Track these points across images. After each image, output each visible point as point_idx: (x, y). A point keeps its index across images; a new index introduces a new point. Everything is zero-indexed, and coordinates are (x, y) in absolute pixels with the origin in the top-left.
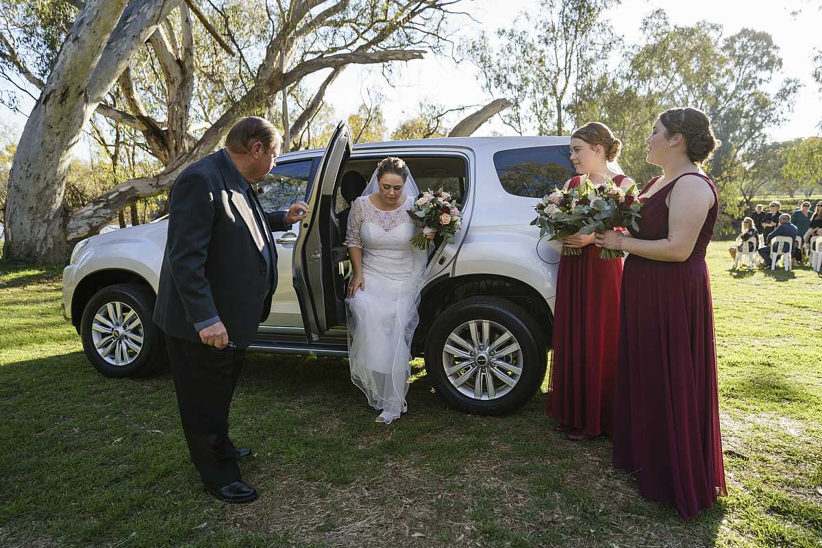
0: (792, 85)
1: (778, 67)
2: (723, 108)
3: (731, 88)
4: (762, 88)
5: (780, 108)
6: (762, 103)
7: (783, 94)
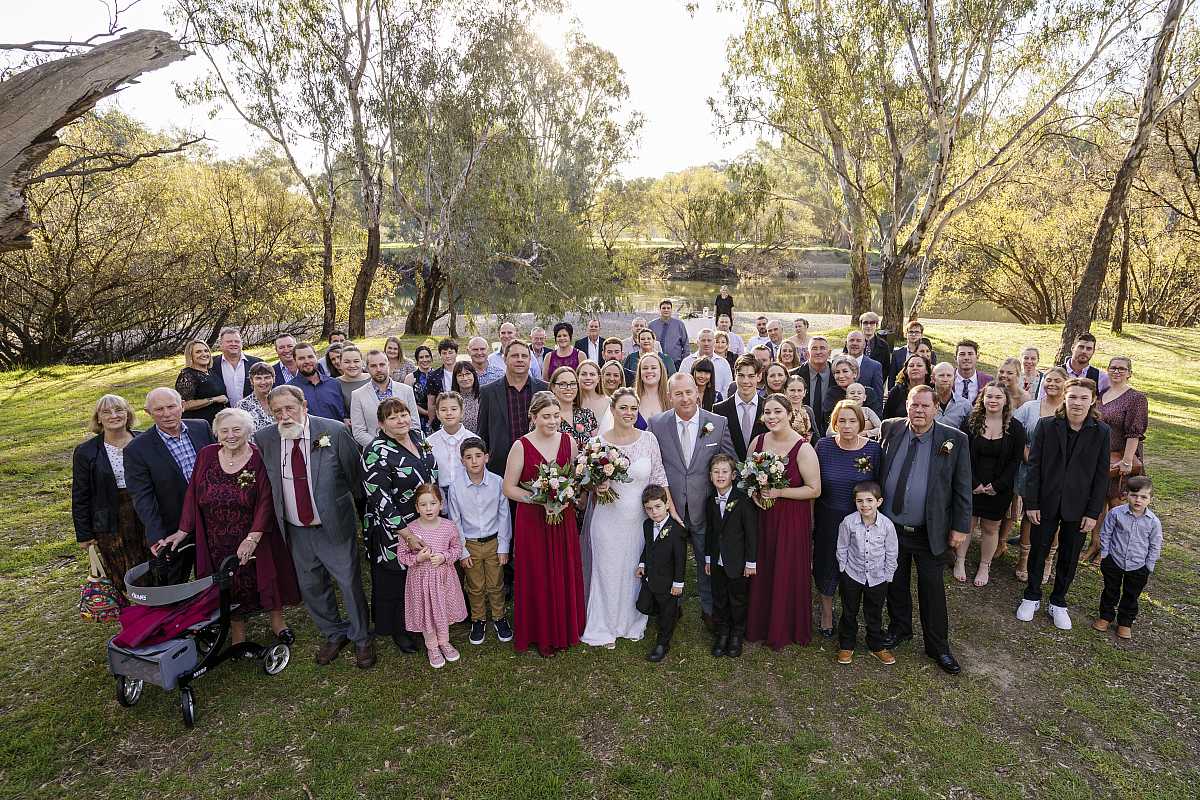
0: (638, 118)
1: (625, 95)
2: (575, 135)
3: (580, 112)
4: (612, 117)
5: (629, 145)
6: (612, 134)
7: (632, 127)
